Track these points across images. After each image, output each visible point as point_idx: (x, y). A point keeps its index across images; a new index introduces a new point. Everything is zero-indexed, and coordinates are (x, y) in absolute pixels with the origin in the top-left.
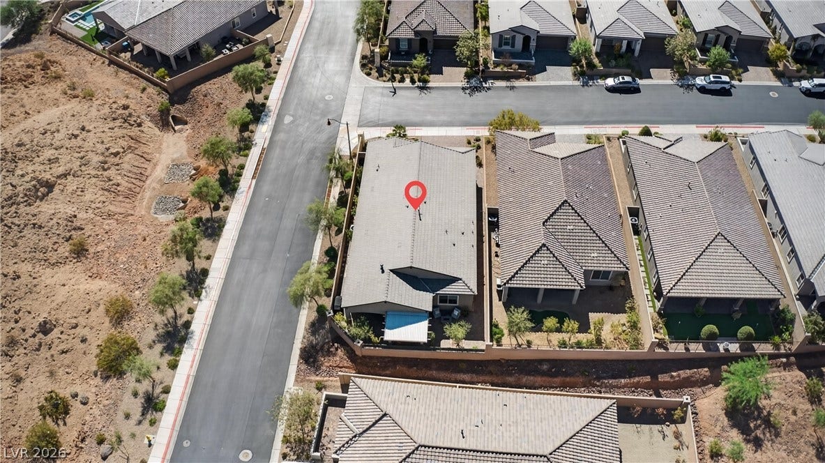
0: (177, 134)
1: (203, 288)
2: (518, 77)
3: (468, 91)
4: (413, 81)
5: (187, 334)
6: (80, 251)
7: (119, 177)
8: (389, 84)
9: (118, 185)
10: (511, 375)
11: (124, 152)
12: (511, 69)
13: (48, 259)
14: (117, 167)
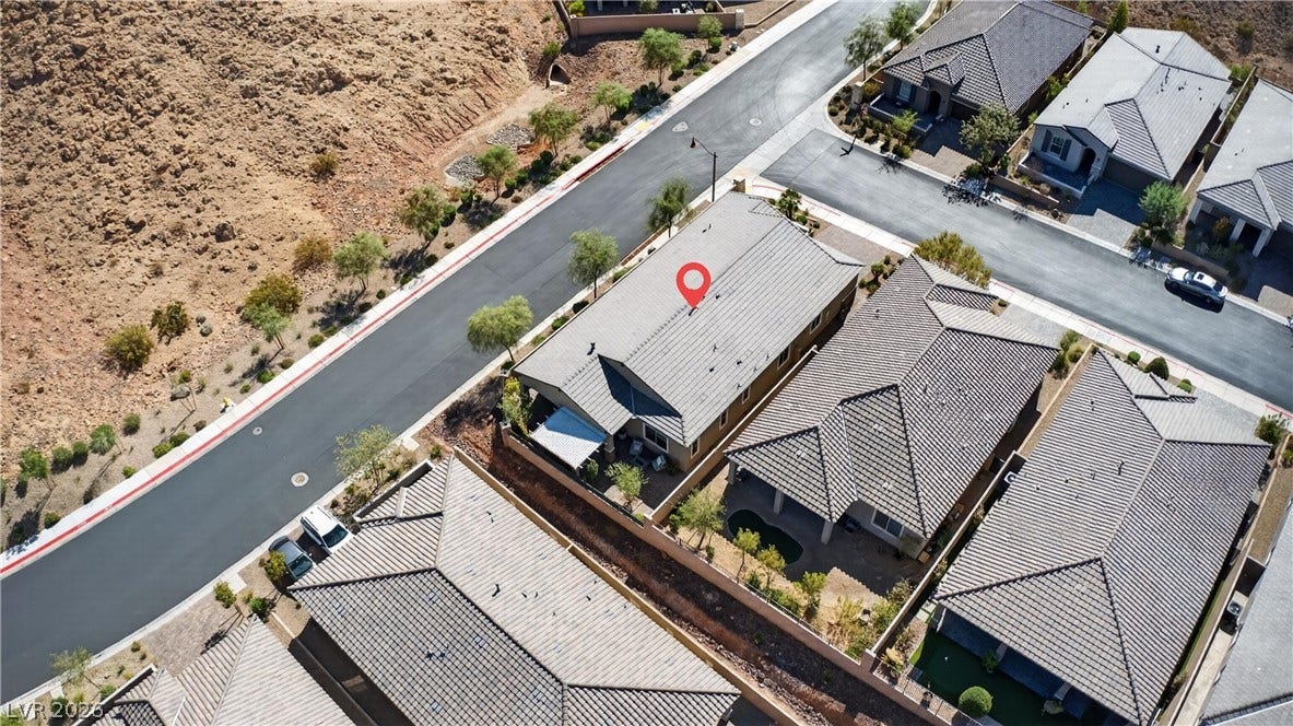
0: (548, 91)
1: (415, 276)
2: (1041, 205)
3: (950, 194)
4: (884, 148)
5: (356, 317)
6: (324, 171)
7: (436, 110)
8: (849, 139)
9: (429, 119)
10: (660, 580)
11: (463, 83)
12: (1038, 189)
13: (280, 162)
14: (441, 97)
